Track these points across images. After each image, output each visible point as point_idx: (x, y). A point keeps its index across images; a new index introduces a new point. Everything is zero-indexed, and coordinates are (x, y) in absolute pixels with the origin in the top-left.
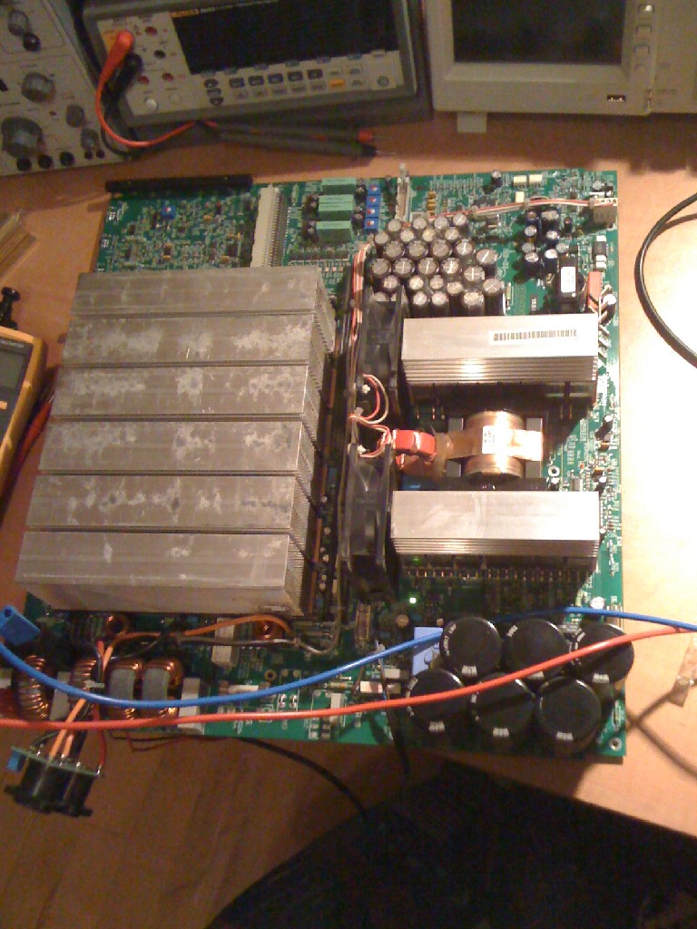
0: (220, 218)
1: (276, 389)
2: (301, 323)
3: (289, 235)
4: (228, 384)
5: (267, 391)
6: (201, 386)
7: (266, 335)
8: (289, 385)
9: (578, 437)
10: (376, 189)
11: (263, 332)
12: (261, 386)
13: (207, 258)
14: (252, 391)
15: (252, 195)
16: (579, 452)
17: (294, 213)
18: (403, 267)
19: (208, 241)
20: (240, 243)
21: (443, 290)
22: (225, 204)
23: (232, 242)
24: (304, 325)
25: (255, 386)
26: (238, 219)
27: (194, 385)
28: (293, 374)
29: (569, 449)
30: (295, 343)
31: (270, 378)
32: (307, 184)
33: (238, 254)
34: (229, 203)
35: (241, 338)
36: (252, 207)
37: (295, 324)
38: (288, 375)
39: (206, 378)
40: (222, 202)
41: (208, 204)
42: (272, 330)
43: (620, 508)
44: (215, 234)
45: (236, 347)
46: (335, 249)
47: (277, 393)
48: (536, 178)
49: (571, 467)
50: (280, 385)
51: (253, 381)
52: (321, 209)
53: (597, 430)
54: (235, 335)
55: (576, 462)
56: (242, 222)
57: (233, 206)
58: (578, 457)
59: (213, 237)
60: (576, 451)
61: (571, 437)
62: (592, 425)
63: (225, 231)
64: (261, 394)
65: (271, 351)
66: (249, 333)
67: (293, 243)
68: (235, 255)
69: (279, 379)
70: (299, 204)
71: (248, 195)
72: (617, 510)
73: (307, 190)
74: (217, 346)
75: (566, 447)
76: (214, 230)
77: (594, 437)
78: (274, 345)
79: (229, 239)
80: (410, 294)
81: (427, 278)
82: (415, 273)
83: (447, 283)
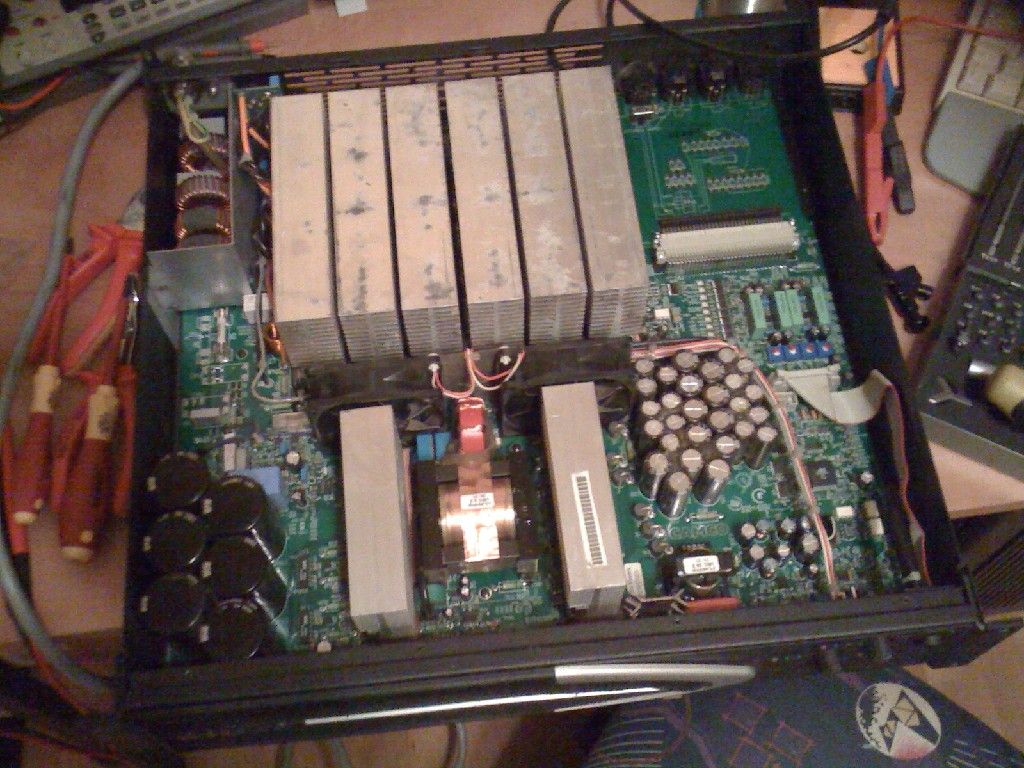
2: (575, 282)
11: (560, 247)
24: (573, 285)
30: (550, 281)
35: (549, 229)
37: (571, 276)
38: (510, 281)
42: (563, 257)
45: (538, 227)
48: (878, 528)
52: (779, 293)
54: (552, 223)
65: (537, 260)
66: (557, 234)
74: (539, 209)
80: (657, 397)
81: (680, 412)
82: (684, 398)
83: (676, 432)
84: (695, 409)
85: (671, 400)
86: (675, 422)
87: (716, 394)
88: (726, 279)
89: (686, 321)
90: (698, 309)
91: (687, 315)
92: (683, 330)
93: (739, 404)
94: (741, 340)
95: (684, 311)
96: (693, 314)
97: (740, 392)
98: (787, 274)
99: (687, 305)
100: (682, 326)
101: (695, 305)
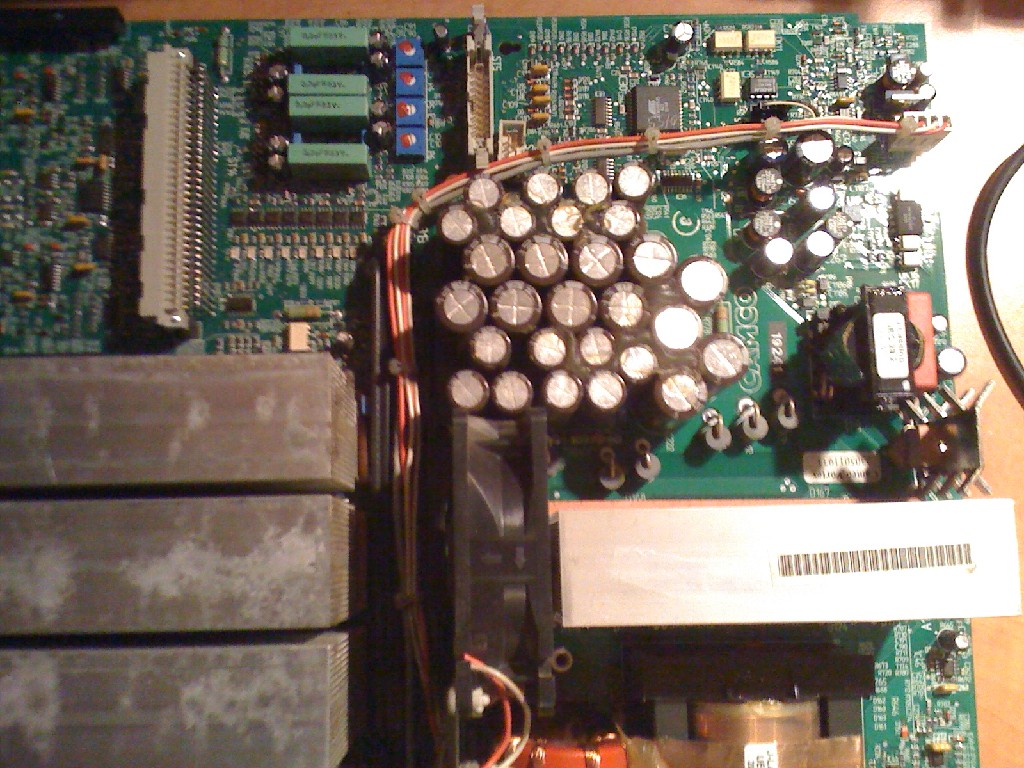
0: (56, 111)
1: (253, 714)
2: (301, 520)
3: (222, 159)
4: (126, 701)
5: (229, 719)
6: (52, 709)
7: (212, 558)
8: (286, 704)
9: (893, 667)
10: (411, 53)
11: (203, 546)
12: (213, 706)
13: (34, 214)
14: (191, 719)
15: (125, 52)
16: (895, 701)
17: (230, 102)
18: (516, 307)
19: (30, 169)
20: (106, 179)
21: (613, 367)
22: (64, 74)
23: (87, 175)
24: (310, 525)
25: (194, 704)
26: (98, 112)
27: (37, 704)
28: (294, 670)
30: (293, 578)
31: (237, 682)
32: (252, 28)
33: (107, 205)
34: (73, 71)
35: (146, 566)
36: (127, 83)
37: (285, 522)
38: (280, 675)
39: (66, 683)
40: (56, 69)
41: (23, 72)
42: (232, 542)
44: (45, 152)
45: (135, 592)
46: (333, 202)
47: (258, 727)
48: (763, 39)
49: (881, 738)
50: (264, 701)
51: (192, 692)
52: (295, 110)
53: (928, 649)
54: (131, 554)
55: (890, 722)
56: (107, 120)
57: (83, 79)
58: (895, 712)
59: (43, 160)
60: (888, 695)
61: (878, 666)
62: (918, 640)
63: (69, 145)
64: (216, 727)
65: (231, 603)
66: (164, 553)
67: (232, 181)
68: (99, 211)
69: (258, 686)
70: (237, 79)
71: (114, 51)
73: (252, 41)
74: (86, 588)
76: (44, 145)
77: (924, 666)
78: (238, 585)
79: (79, 167)
81: (573, 337)
82: (545, 320)
83: (618, 348)
84: (571, 305)
85: (548, 348)
86: (595, 347)
87: (542, 261)
88: (231, 202)
89: (316, 295)
90: (293, 267)
91: (303, 290)
92: (336, 302)
93: (565, 221)
94: (371, 198)
95: (294, 294)
96: (304, 278)
97: (541, 214)
98: (234, 90)
99: (281, 287)
100: (329, 304)
101: (284, 273)
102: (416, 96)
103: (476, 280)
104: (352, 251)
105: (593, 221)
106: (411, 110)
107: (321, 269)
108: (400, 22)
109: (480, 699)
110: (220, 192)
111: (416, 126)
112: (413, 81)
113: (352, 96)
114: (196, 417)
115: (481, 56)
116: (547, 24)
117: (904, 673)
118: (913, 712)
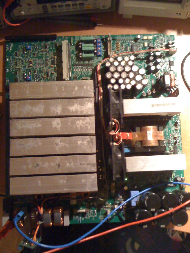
0: (47, 50)
1: (86, 125)
2: (90, 101)
4: (69, 124)
5: (82, 126)
6: (60, 125)
7: (79, 106)
8: (89, 124)
9: (169, 126)
10: (99, 40)
11: (78, 104)
12: (80, 124)
13: (45, 65)
14: (78, 126)
15: (57, 41)
16: (169, 131)
17: (73, 48)
18: (116, 75)
19: (44, 59)
20: (55, 60)
21: (130, 83)
22: (48, 44)
23: (53, 59)
24: (91, 102)
25: (78, 124)
26: (54, 50)
27: (58, 124)
28: (90, 119)
29: (167, 130)
30: (89, 109)
31: (83, 121)
32: (76, 37)
33: (56, 64)
34: (49, 44)
35: (71, 107)
36: (58, 45)
37: (88, 102)
38: (88, 120)
39: (62, 122)
40: (47, 44)
41: (42, 44)
42: (82, 104)
43: (182, 147)
44: (46, 56)
45: (70, 110)
46: (88, 62)
47: (86, 127)
48: (150, 37)
49: (167, 136)
50: (87, 123)
51: (78, 122)
52: (83, 49)
53: (174, 124)
54: (69, 106)
55: (169, 134)
56: (55, 51)
57: (51, 45)
58: (169, 132)
60: (168, 130)
61: (167, 126)
62: (173, 122)
63: (50, 55)
64: (81, 127)
65: (82, 112)
66: (73, 105)
67: (74, 60)
68: (55, 64)
69: (86, 121)
70: (74, 45)
71: (55, 41)
72: (181, 148)
73: (76, 39)
74: (64, 110)
75: (166, 129)
76: (46, 55)
77: (174, 126)
78: (83, 109)
79: (51, 58)
80: (120, 85)
81: (124, 79)
82: (120, 77)
83: (131, 81)
84: (124, 75)
85: (121, 81)
86: (127, 81)
87: (120, 69)
88: (74, 63)
89: (86, 76)
90: (83, 72)
91: (85, 75)
93: (123, 63)
94: (94, 62)
95: (83, 76)
96: (84, 74)
97: (120, 62)
99: (81, 75)
100: (88, 77)
101: (82, 73)
102: (100, 47)
103: (111, 72)
104: (92, 70)
105: (127, 63)
106: (100, 49)
107: (87, 72)
108: (98, 36)
109: (114, 123)
110: (72, 61)
111: (100, 51)
112: (100, 45)
113: (91, 47)
114: (76, 89)
115: (110, 41)
116: (119, 36)
117: (171, 127)
118: (172, 132)
